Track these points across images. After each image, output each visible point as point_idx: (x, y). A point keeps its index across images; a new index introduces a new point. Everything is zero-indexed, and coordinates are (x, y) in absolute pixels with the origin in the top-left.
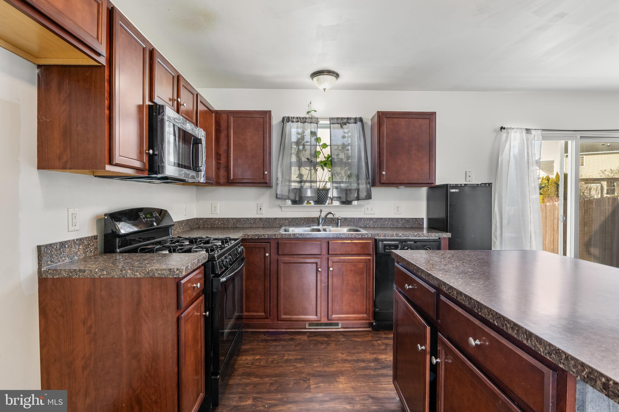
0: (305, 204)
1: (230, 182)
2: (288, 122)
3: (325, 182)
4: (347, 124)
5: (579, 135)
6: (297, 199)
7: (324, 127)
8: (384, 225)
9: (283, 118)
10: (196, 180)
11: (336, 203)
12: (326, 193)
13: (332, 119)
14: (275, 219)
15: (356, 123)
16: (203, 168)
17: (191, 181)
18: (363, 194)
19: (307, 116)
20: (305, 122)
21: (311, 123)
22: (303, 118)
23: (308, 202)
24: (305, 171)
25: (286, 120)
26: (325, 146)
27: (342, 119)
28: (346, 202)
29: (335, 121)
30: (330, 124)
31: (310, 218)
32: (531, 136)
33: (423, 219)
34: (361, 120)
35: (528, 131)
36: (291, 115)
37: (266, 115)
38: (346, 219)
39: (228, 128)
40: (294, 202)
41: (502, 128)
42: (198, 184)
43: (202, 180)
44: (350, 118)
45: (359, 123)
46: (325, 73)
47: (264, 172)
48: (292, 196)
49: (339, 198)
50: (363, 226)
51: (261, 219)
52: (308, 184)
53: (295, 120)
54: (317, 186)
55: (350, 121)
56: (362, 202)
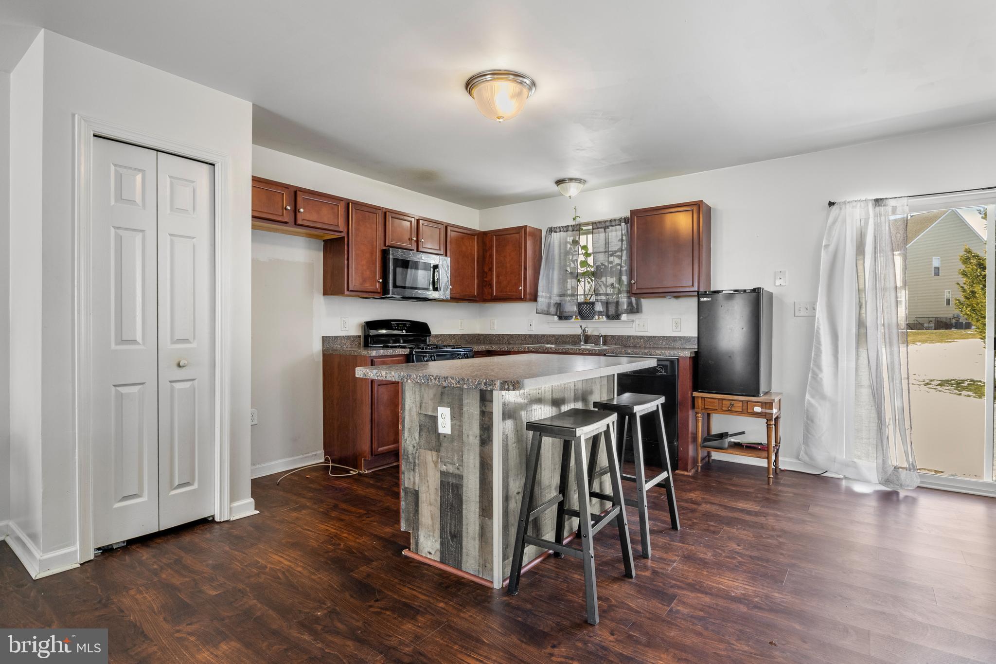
0: (570, 320)
1: (494, 299)
3: (590, 295)
4: (610, 227)
6: (563, 314)
7: (587, 233)
8: (658, 344)
9: (548, 229)
11: (604, 318)
12: (592, 307)
13: (595, 223)
14: (543, 336)
15: (620, 224)
16: (447, 289)
19: (571, 224)
20: (568, 231)
21: (574, 230)
22: (566, 226)
23: (572, 317)
25: (551, 230)
26: (589, 254)
27: (605, 222)
28: (614, 317)
29: (599, 225)
30: (593, 229)
31: (576, 335)
35: (878, 202)
36: (554, 225)
37: (522, 230)
39: (492, 246)
41: (831, 204)
44: (615, 220)
45: (624, 224)
46: (567, 181)
47: (519, 288)
50: (632, 345)
51: (530, 336)
52: (567, 298)
53: (558, 230)
54: (581, 299)
55: (613, 223)
56: (633, 317)
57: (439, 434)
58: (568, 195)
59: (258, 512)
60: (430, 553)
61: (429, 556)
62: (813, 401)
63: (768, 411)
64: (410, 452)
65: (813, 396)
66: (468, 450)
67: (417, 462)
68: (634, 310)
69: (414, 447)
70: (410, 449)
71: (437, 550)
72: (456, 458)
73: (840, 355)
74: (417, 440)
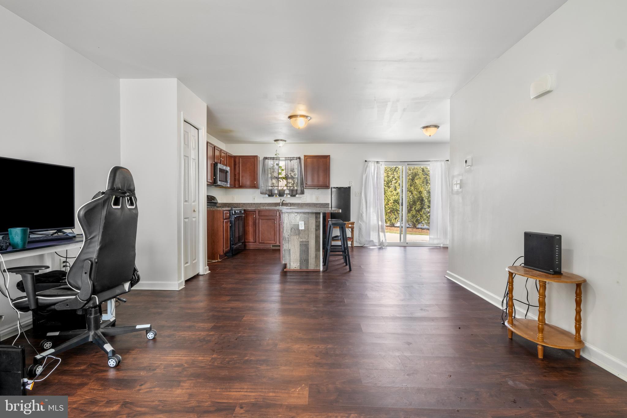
0: (274, 197)
1: (240, 187)
2: (266, 159)
3: (283, 186)
5: (406, 163)
6: (270, 194)
7: (282, 160)
8: (311, 206)
9: (264, 158)
10: (226, 186)
11: (289, 196)
12: (284, 192)
13: (286, 158)
14: (261, 203)
15: (297, 159)
16: (229, 182)
17: (225, 186)
18: (299, 191)
19: (275, 156)
20: (274, 159)
21: (277, 160)
22: (273, 158)
23: (276, 196)
24: (274, 181)
25: (265, 158)
26: (283, 170)
27: (291, 158)
28: (293, 195)
29: (288, 159)
30: (285, 160)
31: (276, 203)
32: (379, 165)
33: (329, 203)
34: (299, 158)
35: (378, 162)
36: (268, 156)
37: (255, 157)
38: (293, 203)
39: (239, 163)
40: (269, 196)
41: (366, 161)
42: (226, 188)
43: (229, 186)
44: (294, 157)
45: (298, 160)
46: (279, 140)
47: (254, 182)
48: (268, 193)
49: (289, 194)
51: (254, 203)
52: (276, 188)
53: (269, 159)
54: (280, 188)
55: (294, 159)
56: (301, 196)
57: (299, 230)
58: (279, 146)
59: (210, 271)
60: (295, 268)
61: (295, 269)
62: (361, 223)
63: (353, 226)
64: (287, 237)
65: (361, 222)
66: (311, 233)
67: (290, 240)
68: (302, 193)
69: (288, 235)
70: (287, 236)
71: (299, 266)
72: (306, 236)
73: (367, 208)
74: (290, 233)
